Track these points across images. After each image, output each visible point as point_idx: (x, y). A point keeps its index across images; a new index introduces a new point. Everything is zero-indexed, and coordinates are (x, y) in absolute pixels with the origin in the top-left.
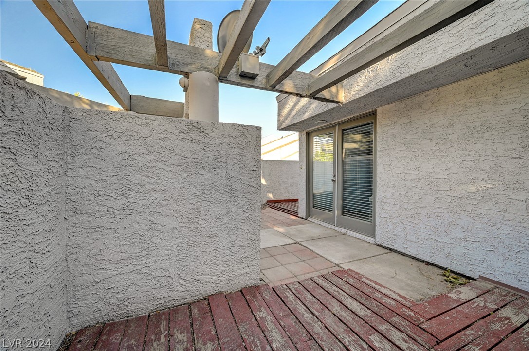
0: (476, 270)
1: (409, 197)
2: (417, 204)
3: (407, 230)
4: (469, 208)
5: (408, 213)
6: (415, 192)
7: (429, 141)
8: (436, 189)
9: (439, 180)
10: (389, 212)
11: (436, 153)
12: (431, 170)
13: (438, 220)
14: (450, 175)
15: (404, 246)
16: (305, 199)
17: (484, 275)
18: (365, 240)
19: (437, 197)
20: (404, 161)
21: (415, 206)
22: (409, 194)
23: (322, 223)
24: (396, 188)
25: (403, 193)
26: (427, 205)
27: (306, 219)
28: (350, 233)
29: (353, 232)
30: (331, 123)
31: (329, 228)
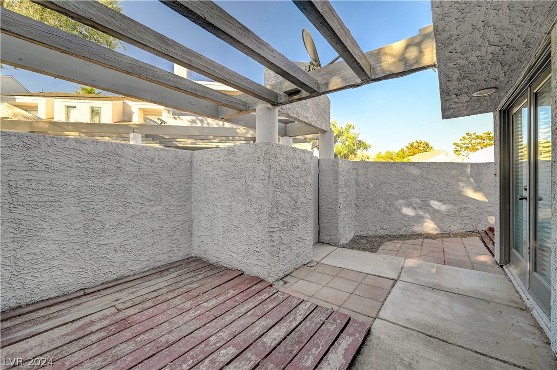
27: (502, 266)
28: (536, 310)
29: (542, 312)
31: (517, 290)
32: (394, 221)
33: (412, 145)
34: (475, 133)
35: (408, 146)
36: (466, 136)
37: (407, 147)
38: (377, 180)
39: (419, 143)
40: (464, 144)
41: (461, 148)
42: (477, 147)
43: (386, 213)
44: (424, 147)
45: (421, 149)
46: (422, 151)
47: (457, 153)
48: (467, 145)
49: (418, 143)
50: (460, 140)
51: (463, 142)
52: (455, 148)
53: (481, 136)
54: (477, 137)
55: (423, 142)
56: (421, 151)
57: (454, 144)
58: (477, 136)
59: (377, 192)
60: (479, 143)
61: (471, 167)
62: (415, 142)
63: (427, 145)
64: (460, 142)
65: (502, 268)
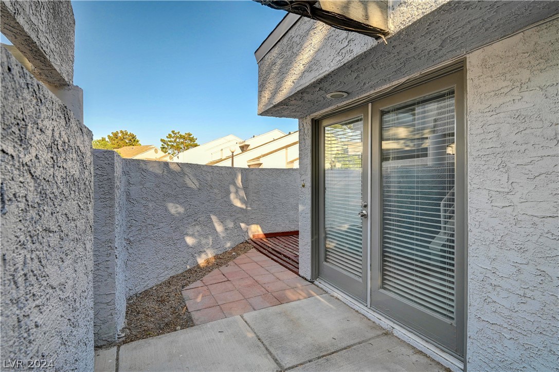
24: (528, 255)
27: (312, 282)
28: (400, 331)
29: (407, 331)
30: (357, 98)
31: (354, 309)
32: (180, 253)
33: (116, 135)
34: (179, 132)
35: (111, 135)
36: (172, 134)
37: (109, 137)
38: (159, 192)
39: (125, 134)
40: (170, 142)
41: (168, 145)
42: (182, 146)
43: (171, 242)
44: (130, 140)
45: (127, 141)
46: (128, 144)
47: (164, 150)
48: (172, 144)
49: (123, 133)
50: (167, 137)
51: (169, 140)
52: (162, 145)
53: (184, 136)
54: (181, 137)
55: (129, 133)
56: (126, 144)
57: (162, 140)
58: (181, 135)
59: (159, 212)
60: (182, 143)
61: (242, 173)
62: (119, 132)
63: (134, 137)
64: (166, 139)
65: (314, 284)
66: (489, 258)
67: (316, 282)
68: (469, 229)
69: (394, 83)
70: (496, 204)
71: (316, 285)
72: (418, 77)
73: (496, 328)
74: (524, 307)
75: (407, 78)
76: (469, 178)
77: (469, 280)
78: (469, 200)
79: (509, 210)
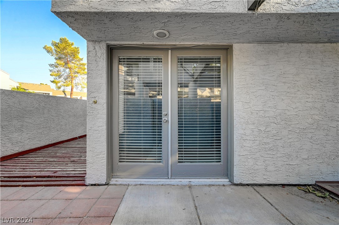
0: (314, 178)
1: (269, 132)
2: (275, 138)
3: (267, 162)
4: (310, 135)
5: (267, 146)
6: (273, 127)
7: (284, 84)
8: (289, 123)
9: (291, 116)
10: (249, 149)
11: (288, 94)
12: (285, 108)
13: (291, 148)
14: (298, 112)
15: (265, 177)
16: (105, 152)
17: (318, 180)
18: (217, 184)
19: (289, 130)
20: (262, 100)
21: (273, 140)
22: (268, 130)
23: (143, 181)
24: (255, 125)
25: (263, 128)
26: (282, 137)
27: (107, 184)
28: (195, 181)
29: (199, 179)
30: (164, 43)
31: (160, 185)
65: (110, 185)
66: (243, 129)
67: (111, 183)
68: (234, 119)
69: (194, 43)
70: (245, 107)
71: (113, 185)
72: (209, 45)
73: (245, 156)
74: (254, 144)
75: (203, 43)
76: (234, 97)
77: (235, 141)
78: (234, 106)
79: (249, 109)
